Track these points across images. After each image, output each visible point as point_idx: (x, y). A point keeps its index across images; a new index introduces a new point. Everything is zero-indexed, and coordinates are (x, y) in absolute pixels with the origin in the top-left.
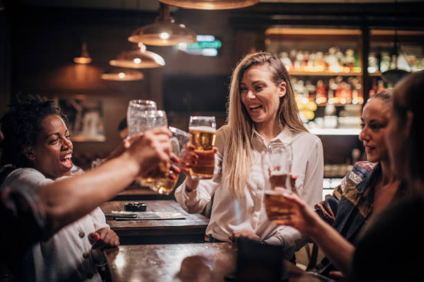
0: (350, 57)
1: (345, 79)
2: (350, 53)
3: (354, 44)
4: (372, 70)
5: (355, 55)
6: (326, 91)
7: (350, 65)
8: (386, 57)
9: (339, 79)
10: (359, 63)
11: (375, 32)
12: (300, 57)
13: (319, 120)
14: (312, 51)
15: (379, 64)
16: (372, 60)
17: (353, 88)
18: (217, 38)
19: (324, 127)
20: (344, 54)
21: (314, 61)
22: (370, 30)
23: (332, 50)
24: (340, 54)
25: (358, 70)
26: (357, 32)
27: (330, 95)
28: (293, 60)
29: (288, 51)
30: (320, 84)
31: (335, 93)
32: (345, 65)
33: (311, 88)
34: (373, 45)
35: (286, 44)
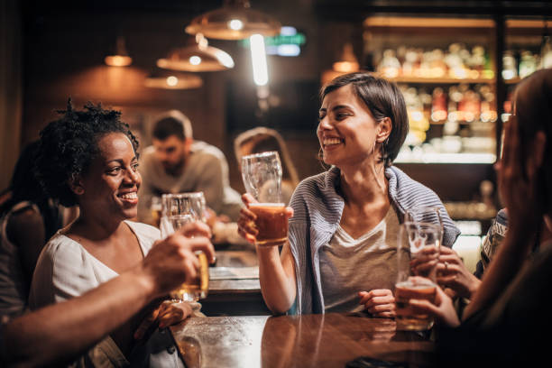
0: (478, 57)
1: (473, 86)
2: (479, 51)
3: (483, 39)
4: (508, 74)
5: (486, 55)
6: (447, 102)
7: (479, 68)
8: (527, 57)
9: (465, 88)
10: (491, 65)
11: (513, 23)
12: (411, 56)
13: (436, 141)
14: (427, 48)
15: (517, 67)
16: (509, 61)
17: (482, 99)
18: (299, 31)
19: (442, 151)
20: (471, 53)
21: (430, 62)
22: (506, 19)
23: (454, 48)
24: (464, 53)
25: (489, 75)
26: (488, 23)
27: (451, 108)
28: (402, 60)
29: (394, 48)
30: (438, 93)
31: (459, 106)
32: (472, 68)
33: (426, 98)
34: (510, 40)
35: (393, 39)
